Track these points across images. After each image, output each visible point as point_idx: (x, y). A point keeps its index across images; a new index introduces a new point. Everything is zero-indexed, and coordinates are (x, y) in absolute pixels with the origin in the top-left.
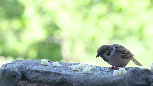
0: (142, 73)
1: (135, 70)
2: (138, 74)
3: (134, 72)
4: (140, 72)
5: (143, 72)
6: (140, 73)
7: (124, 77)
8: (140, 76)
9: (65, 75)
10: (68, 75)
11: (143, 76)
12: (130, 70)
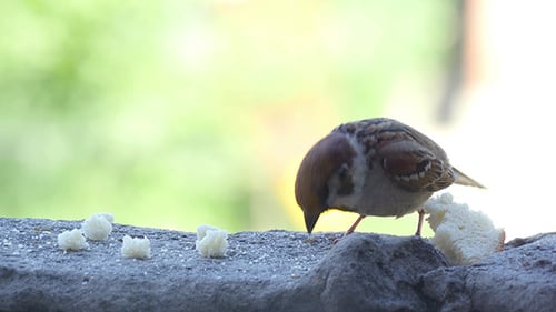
0: (395, 256)
1: (367, 243)
2: (380, 265)
3: (361, 253)
4: (389, 253)
5: (402, 255)
6: (387, 258)
7: (320, 277)
8: (387, 273)
9: (39, 275)
10: (53, 277)
11: (401, 271)
12: (342, 243)
